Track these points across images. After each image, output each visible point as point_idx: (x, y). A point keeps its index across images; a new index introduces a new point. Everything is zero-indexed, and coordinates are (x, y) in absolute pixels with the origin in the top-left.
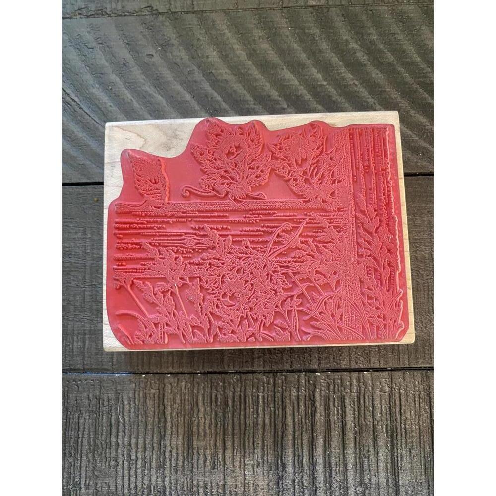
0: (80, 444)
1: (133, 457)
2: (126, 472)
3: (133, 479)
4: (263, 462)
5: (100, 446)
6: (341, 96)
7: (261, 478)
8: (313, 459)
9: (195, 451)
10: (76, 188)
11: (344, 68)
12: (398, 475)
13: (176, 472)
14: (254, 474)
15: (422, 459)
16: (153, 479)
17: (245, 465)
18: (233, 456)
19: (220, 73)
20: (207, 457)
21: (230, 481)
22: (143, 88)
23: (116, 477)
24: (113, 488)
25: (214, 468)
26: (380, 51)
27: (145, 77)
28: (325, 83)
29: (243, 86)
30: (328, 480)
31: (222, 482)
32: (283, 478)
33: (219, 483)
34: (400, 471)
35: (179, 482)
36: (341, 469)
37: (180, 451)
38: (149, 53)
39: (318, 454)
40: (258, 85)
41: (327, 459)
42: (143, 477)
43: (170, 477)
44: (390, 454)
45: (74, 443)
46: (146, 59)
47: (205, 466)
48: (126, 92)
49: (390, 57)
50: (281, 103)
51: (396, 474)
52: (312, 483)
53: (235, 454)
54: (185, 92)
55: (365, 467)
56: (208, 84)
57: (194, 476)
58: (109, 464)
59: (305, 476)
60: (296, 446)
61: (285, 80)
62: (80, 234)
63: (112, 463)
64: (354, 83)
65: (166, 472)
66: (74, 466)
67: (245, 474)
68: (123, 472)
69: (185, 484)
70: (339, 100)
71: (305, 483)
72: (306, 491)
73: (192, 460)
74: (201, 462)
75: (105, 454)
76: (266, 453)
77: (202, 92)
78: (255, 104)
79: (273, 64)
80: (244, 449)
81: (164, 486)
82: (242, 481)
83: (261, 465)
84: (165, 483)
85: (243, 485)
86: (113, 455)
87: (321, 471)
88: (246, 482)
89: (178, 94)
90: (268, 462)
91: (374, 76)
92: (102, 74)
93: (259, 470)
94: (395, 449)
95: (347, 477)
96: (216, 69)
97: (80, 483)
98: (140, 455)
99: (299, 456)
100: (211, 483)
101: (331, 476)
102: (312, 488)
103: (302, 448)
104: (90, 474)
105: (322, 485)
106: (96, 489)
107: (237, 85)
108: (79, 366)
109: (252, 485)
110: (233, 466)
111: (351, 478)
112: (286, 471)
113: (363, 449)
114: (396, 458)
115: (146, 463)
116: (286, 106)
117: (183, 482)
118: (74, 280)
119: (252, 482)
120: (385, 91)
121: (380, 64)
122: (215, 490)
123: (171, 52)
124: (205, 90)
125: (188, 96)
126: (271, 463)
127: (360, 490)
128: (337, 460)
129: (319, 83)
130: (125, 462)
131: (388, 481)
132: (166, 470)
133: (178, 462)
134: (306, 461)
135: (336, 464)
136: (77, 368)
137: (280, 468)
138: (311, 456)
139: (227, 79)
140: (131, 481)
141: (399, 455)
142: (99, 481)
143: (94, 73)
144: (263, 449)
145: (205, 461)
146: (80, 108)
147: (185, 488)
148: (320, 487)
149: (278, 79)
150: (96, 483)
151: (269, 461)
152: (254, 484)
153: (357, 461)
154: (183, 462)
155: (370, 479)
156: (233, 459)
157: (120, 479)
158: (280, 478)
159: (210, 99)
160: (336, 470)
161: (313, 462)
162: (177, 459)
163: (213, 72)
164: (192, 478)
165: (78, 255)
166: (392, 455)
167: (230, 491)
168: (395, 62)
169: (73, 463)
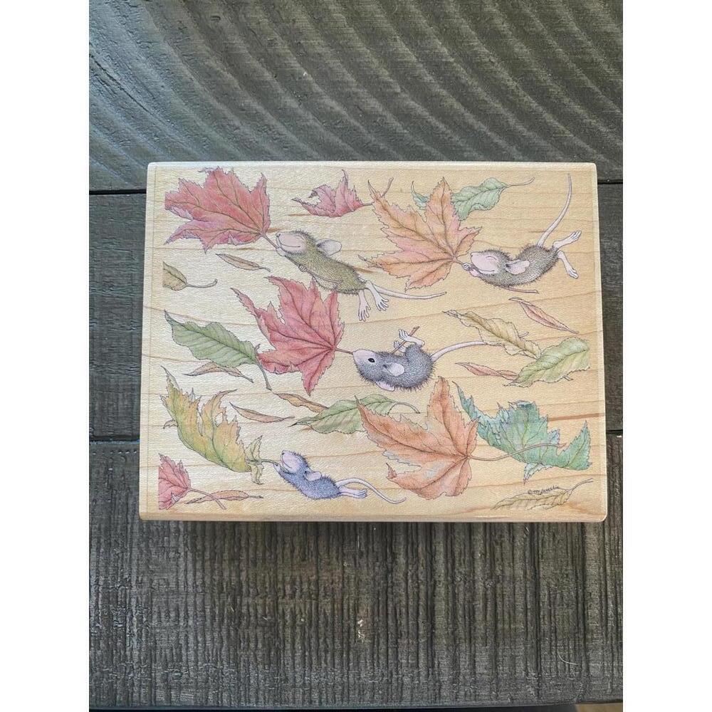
0: (129, 531)
1: (199, 547)
2: (190, 566)
3: (199, 574)
4: (368, 552)
5: (156, 533)
6: (472, 77)
7: (365, 570)
8: (431, 547)
9: (279, 539)
10: (118, 198)
11: (477, 40)
12: (538, 565)
13: (255, 565)
14: (356, 566)
15: (569, 545)
16: (226, 574)
17: (344, 555)
18: (328, 544)
19: (311, 44)
20: (295, 546)
21: (325, 576)
22: (206, 63)
23: (177, 572)
24: (173, 585)
25: (304, 560)
26: (526, 17)
27: (209, 49)
28: (452, 60)
29: (342, 63)
30: (450, 572)
31: (314, 577)
32: (392, 571)
33: (310, 578)
34: (540, 560)
35: (258, 578)
36: (467, 558)
37: (260, 540)
38: (213, 15)
39: (438, 540)
40: (362, 61)
41: (449, 547)
42: (212, 571)
43: (247, 572)
44: (528, 539)
45: (121, 530)
46: (211, 24)
47: (292, 557)
48: (184, 68)
49: (539, 25)
50: (393, 86)
51: (536, 564)
52: (429, 576)
53: (331, 542)
54: (263, 69)
55: (496, 556)
56: (295, 58)
57: (279, 570)
58: (168, 555)
59: (421, 568)
60: (409, 531)
61: (399, 54)
62: (124, 258)
63: (172, 554)
64: (490, 60)
65: (242, 565)
66: (122, 559)
67: (344, 567)
68: (186, 565)
69: (267, 579)
70: (470, 83)
71: (421, 577)
72: (422, 587)
73: (276, 550)
74: (288, 551)
75: (163, 542)
76: (371, 540)
77: (288, 69)
78: (358, 87)
79: (383, 33)
80: (343, 535)
81: (240, 582)
82: (341, 575)
83: (365, 556)
84: (241, 578)
85: (341, 580)
86: (173, 543)
87: (441, 561)
88: (346, 576)
89: (255, 72)
90: (373, 551)
91: (517, 50)
92: (150, 43)
93: (363, 562)
94: (536, 533)
95: (474, 568)
96: (306, 39)
97: (130, 581)
98: (207, 544)
99: (413, 544)
100: (301, 577)
101: (453, 568)
102: (429, 584)
103: (417, 533)
104: (143, 568)
105: (442, 579)
106: (152, 588)
107: (333, 61)
108: (126, 431)
109: (353, 580)
110: (329, 555)
111: (479, 570)
112: (396, 562)
113: (495, 534)
114: (536, 544)
115: (216, 553)
116: (399, 90)
117: (264, 577)
118: (117, 320)
119: (353, 576)
120: (531, 71)
121: (525, 36)
122: (305, 587)
123: (245, 14)
124: (292, 67)
125: (268, 74)
126: (377, 553)
127: (490, 584)
128: (462, 547)
129: (444, 60)
130: (188, 553)
131: (525, 573)
132: (241, 563)
133: (258, 552)
134: (422, 549)
135: (460, 554)
136: (123, 434)
137: (389, 559)
138: (429, 542)
139: (320, 52)
140: (197, 577)
141: (540, 541)
142: (156, 578)
143: (138, 41)
144: (367, 535)
145: (292, 552)
146: (122, 89)
147: (267, 585)
148: (440, 581)
149: (389, 53)
150: (151, 580)
151: (375, 550)
152: (355, 578)
153: (488, 547)
154: (264, 553)
155: (502, 571)
156: (328, 548)
157: (182, 575)
158: (389, 571)
159: (297, 80)
160: (460, 560)
161: (431, 551)
162: (256, 549)
163: (302, 42)
164: (275, 572)
165: (123, 287)
166: (531, 540)
167: (325, 588)
168: (545, 33)
169: (120, 555)
